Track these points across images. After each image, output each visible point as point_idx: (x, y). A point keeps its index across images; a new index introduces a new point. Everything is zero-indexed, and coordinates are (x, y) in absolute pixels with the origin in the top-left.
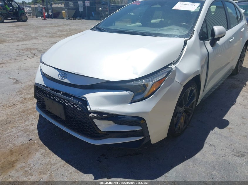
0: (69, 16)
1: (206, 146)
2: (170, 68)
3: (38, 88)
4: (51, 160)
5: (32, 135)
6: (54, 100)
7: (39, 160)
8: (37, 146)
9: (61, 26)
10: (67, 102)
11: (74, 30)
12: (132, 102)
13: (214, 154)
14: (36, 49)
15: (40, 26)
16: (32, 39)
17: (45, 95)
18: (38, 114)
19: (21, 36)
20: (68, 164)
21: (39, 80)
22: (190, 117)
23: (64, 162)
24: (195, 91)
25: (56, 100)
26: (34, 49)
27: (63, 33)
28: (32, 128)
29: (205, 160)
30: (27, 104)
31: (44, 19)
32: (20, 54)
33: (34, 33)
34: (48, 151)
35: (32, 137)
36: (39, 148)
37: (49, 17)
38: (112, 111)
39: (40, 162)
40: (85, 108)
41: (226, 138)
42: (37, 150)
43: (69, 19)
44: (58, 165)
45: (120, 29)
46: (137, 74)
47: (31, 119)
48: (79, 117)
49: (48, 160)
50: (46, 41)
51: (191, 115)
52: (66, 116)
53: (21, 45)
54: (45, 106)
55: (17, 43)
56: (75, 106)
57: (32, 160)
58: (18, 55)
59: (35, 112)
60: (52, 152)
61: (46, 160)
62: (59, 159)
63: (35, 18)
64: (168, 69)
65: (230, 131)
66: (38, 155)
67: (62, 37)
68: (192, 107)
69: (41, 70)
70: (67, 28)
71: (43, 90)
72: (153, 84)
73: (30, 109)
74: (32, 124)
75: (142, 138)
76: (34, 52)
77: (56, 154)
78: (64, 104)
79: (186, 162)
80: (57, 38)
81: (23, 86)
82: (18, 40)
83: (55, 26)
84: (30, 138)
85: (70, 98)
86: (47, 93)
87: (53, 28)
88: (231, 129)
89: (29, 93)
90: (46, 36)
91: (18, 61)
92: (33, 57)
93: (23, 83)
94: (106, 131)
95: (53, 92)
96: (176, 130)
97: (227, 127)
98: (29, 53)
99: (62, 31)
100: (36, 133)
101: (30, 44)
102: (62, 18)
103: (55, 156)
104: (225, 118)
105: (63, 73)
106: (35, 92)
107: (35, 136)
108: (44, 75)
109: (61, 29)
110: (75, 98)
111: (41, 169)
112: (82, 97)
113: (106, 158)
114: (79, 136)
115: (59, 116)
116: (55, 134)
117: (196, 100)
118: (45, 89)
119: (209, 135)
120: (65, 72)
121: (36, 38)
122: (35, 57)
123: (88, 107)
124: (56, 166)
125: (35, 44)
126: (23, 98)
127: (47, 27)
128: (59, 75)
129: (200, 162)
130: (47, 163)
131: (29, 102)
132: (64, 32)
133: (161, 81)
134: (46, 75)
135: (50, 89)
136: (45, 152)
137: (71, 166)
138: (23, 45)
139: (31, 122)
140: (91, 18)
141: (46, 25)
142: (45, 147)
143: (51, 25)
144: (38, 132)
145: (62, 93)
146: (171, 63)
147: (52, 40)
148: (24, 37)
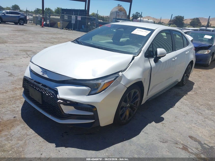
0: (62, 26)
1: (142, 133)
2: (118, 74)
3: (26, 80)
4: (28, 132)
5: (16, 114)
6: (36, 89)
7: (19, 131)
8: (19, 122)
9: (54, 34)
10: (44, 91)
11: (65, 38)
12: (89, 95)
13: (146, 139)
14: (31, 50)
15: (37, 32)
16: (29, 43)
17: (30, 85)
18: (23, 100)
19: (20, 39)
20: (39, 136)
21: (28, 74)
22: (135, 112)
23: (37, 134)
24: (138, 93)
25: (37, 89)
26: (29, 51)
27: (55, 40)
28: (18, 109)
29: (138, 142)
30: (16, 92)
31: (42, 27)
32: (18, 53)
33: (32, 38)
34: (26, 126)
35: (16, 115)
36: (20, 123)
37: (46, 25)
38: (74, 100)
39: (19, 133)
40: (56, 96)
41: (159, 129)
42: (18, 125)
43: (63, 29)
44: (32, 136)
45: (93, 44)
46: (94, 76)
47: (18, 103)
48: (51, 102)
49: (25, 132)
50: (40, 46)
51: (136, 111)
52: (43, 101)
53: (19, 47)
54: (29, 93)
55: (17, 45)
56: (49, 94)
57: (14, 131)
58: (16, 54)
59: (21, 98)
60: (29, 127)
61: (24, 132)
62: (33, 132)
63: (35, 26)
64: (117, 75)
65: (163, 125)
66: (19, 128)
67: (53, 43)
68: (136, 105)
69: (30, 67)
70: (59, 36)
71: (29, 81)
72: (105, 83)
73: (18, 96)
74: (18, 107)
75: (94, 121)
76: (29, 53)
77: (32, 129)
78: (42, 93)
79: (125, 142)
80: (50, 43)
81: (16, 78)
82: (18, 43)
83: (50, 34)
84: (15, 116)
85: (46, 88)
86: (31, 84)
87: (48, 35)
88: (164, 124)
89: (19, 84)
90: (41, 41)
91: (15, 59)
92: (27, 57)
93: (16, 76)
94: (68, 114)
95: (36, 83)
96: (121, 119)
97: (162, 122)
98: (25, 53)
99: (54, 39)
100: (20, 113)
101: (27, 46)
102: (57, 27)
103: (31, 130)
104: (163, 116)
105: (45, 71)
106: (24, 83)
107: (19, 115)
108: (31, 71)
109: (54, 36)
110: (50, 88)
111: (19, 137)
112: (55, 88)
113: (67, 135)
114: (50, 117)
115: (38, 101)
116: (34, 115)
117: (139, 100)
118: (31, 81)
119: (147, 126)
120: (46, 70)
121: (32, 42)
122: (29, 57)
123: (58, 95)
124: (30, 136)
125: (31, 47)
126: (14, 87)
127: (43, 34)
128: (42, 71)
129: (134, 143)
130: (24, 134)
131: (19, 91)
132: (57, 39)
133: (110, 83)
134: (33, 71)
135: (34, 81)
136: (24, 127)
137: (41, 138)
138: (21, 46)
139: (17, 105)
140: (81, 30)
141: (43, 32)
142: (25, 123)
143: (47, 33)
144: (21, 113)
145: (41, 84)
146: (120, 71)
147: (45, 45)
148: (23, 40)
